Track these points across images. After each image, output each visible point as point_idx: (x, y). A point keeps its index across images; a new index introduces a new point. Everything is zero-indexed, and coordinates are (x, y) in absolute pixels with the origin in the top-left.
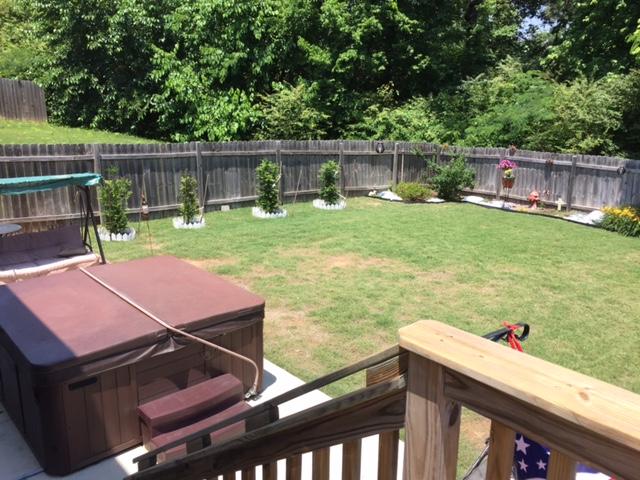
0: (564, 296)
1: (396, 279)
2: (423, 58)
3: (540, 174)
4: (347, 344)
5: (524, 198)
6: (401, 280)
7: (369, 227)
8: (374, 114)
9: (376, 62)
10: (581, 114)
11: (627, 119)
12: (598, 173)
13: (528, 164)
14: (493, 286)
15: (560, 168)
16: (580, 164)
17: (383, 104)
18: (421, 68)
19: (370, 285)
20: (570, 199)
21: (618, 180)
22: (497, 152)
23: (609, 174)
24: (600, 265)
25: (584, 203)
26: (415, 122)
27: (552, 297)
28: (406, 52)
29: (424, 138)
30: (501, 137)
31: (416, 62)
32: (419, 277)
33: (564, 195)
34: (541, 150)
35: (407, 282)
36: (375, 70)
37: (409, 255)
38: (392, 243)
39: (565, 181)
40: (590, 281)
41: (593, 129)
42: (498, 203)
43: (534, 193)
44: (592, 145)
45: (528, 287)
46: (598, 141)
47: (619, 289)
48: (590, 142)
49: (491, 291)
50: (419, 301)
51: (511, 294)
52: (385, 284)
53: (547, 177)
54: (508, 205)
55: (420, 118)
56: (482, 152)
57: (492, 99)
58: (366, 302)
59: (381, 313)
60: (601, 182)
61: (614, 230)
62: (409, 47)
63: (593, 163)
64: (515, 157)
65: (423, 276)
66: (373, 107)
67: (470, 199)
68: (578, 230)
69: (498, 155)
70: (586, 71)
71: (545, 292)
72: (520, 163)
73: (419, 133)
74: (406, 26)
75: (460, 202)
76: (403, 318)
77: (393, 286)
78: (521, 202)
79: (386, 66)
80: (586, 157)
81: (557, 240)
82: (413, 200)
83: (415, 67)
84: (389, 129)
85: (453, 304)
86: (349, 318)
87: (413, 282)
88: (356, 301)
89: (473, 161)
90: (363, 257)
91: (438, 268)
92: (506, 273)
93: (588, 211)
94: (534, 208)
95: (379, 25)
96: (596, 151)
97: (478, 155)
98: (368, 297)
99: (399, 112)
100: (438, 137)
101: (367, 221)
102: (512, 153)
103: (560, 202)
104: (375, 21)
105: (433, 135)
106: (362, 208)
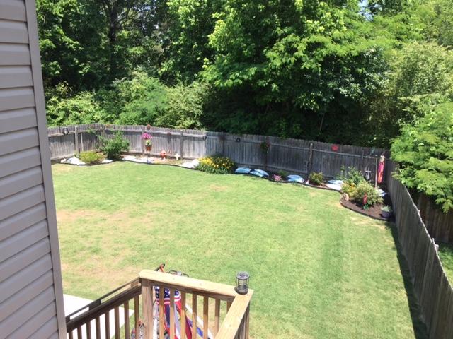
0: (183, 216)
1: (95, 223)
2: (85, 66)
3: (165, 140)
4: (78, 268)
5: (158, 154)
6: (99, 223)
7: (70, 189)
8: (55, 103)
9: (53, 69)
10: (183, 106)
11: (204, 109)
12: (194, 139)
13: (158, 135)
14: (149, 216)
15: (175, 137)
16: (185, 134)
17: (61, 97)
18: (84, 72)
19: (81, 229)
20: (182, 154)
21: (204, 142)
22: (141, 128)
23: (199, 139)
24: (198, 194)
25: (189, 155)
26: (86, 109)
27: (178, 217)
28: (73, 62)
29: (92, 119)
30: (141, 119)
31: (81, 68)
32: (109, 219)
33: (179, 152)
34: (164, 127)
35: (103, 223)
36: (52, 73)
37: (100, 205)
38: (87, 199)
39: (178, 143)
40: (194, 204)
41: (189, 115)
42: (144, 159)
43: (164, 152)
44: (190, 124)
45: (166, 213)
46: (192, 122)
47: (207, 206)
48: (189, 122)
49: (148, 220)
50: (111, 234)
51: (158, 219)
52: (90, 227)
53: (169, 141)
54: (151, 159)
55: (88, 106)
56: (131, 129)
57: (133, 95)
58: (82, 240)
59: (92, 245)
60: (196, 143)
61: (204, 171)
62: (75, 59)
63: (191, 133)
64: (150, 131)
65: (111, 217)
66: (54, 99)
67: (127, 157)
68: (187, 173)
69: (141, 130)
70: (182, 79)
71: (174, 215)
72: (154, 135)
73: (89, 116)
74: (71, 46)
75: (122, 161)
76: (105, 245)
77: (95, 227)
78: (157, 156)
79: (60, 71)
80: (188, 130)
81: (177, 182)
82: (92, 163)
83: (80, 72)
84: (67, 113)
85: (130, 231)
86: (75, 252)
87: (106, 222)
88: (76, 241)
89: (126, 133)
90: (72, 211)
91: (118, 211)
92: (154, 208)
93: (192, 159)
94: (165, 161)
95: (52, 45)
96: (192, 127)
97: (129, 130)
98: (83, 237)
99: (73, 102)
100: (103, 118)
101: (66, 184)
102: (149, 129)
103: (177, 156)
104: (49, 42)
105: (99, 117)
106: (59, 174)
